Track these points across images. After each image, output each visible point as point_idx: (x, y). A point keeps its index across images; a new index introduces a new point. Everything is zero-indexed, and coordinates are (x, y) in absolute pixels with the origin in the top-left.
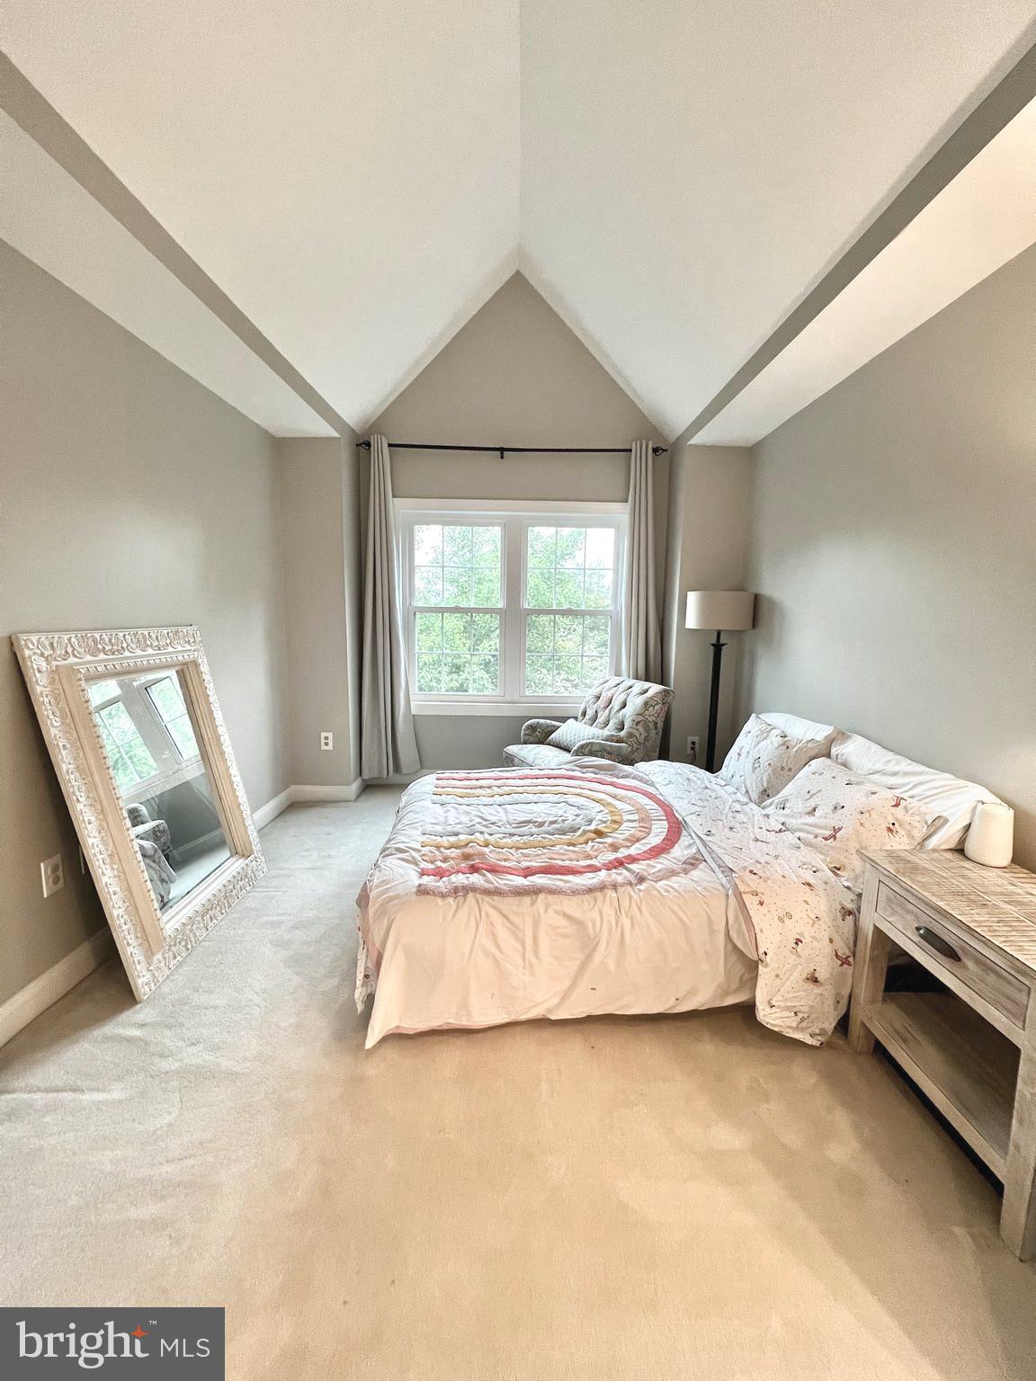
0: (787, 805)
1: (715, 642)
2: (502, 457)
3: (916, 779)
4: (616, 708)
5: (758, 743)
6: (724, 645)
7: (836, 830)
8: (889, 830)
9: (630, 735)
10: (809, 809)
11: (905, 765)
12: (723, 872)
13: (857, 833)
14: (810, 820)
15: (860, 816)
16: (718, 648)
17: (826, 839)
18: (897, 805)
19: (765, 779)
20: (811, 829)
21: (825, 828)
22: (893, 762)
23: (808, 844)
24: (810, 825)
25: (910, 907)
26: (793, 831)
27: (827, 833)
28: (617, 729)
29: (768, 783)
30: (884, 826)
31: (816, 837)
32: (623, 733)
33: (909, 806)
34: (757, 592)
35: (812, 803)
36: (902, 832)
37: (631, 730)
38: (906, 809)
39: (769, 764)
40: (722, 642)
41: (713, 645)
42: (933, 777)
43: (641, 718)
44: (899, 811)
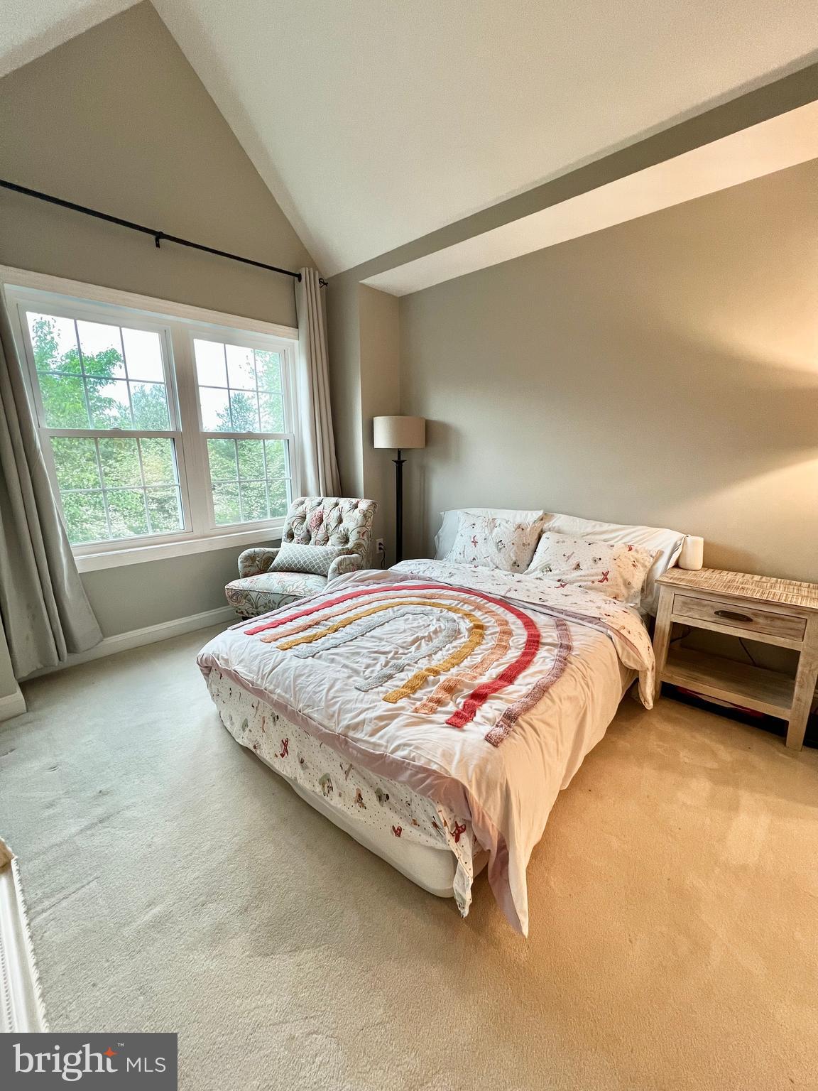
0: (552, 567)
1: (396, 459)
2: (158, 245)
3: (622, 533)
4: (333, 524)
5: (491, 531)
6: (404, 461)
7: (605, 575)
8: (634, 565)
9: (358, 546)
10: (574, 566)
11: (606, 527)
12: (590, 622)
13: (620, 573)
14: (579, 573)
15: (615, 562)
16: (399, 463)
17: (601, 581)
18: (630, 550)
19: (512, 555)
20: (586, 578)
21: (597, 575)
22: (598, 526)
23: (591, 589)
24: (584, 576)
25: (706, 602)
26: (572, 583)
27: (601, 577)
28: (341, 543)
29: (516, 557)
30: (631, 563)
31: (593, 582)
32: (350, 545)
33: (638, 548)
34: (427, 418)
35: (573, 562)
36: (639, 565)
37: (359, 541)
38: (637, 551)
39: (513, 544)
40: (402, 459)
41: (395, 461)
42: (633, 530)
43: (365, 529)
44: (632, 553)
